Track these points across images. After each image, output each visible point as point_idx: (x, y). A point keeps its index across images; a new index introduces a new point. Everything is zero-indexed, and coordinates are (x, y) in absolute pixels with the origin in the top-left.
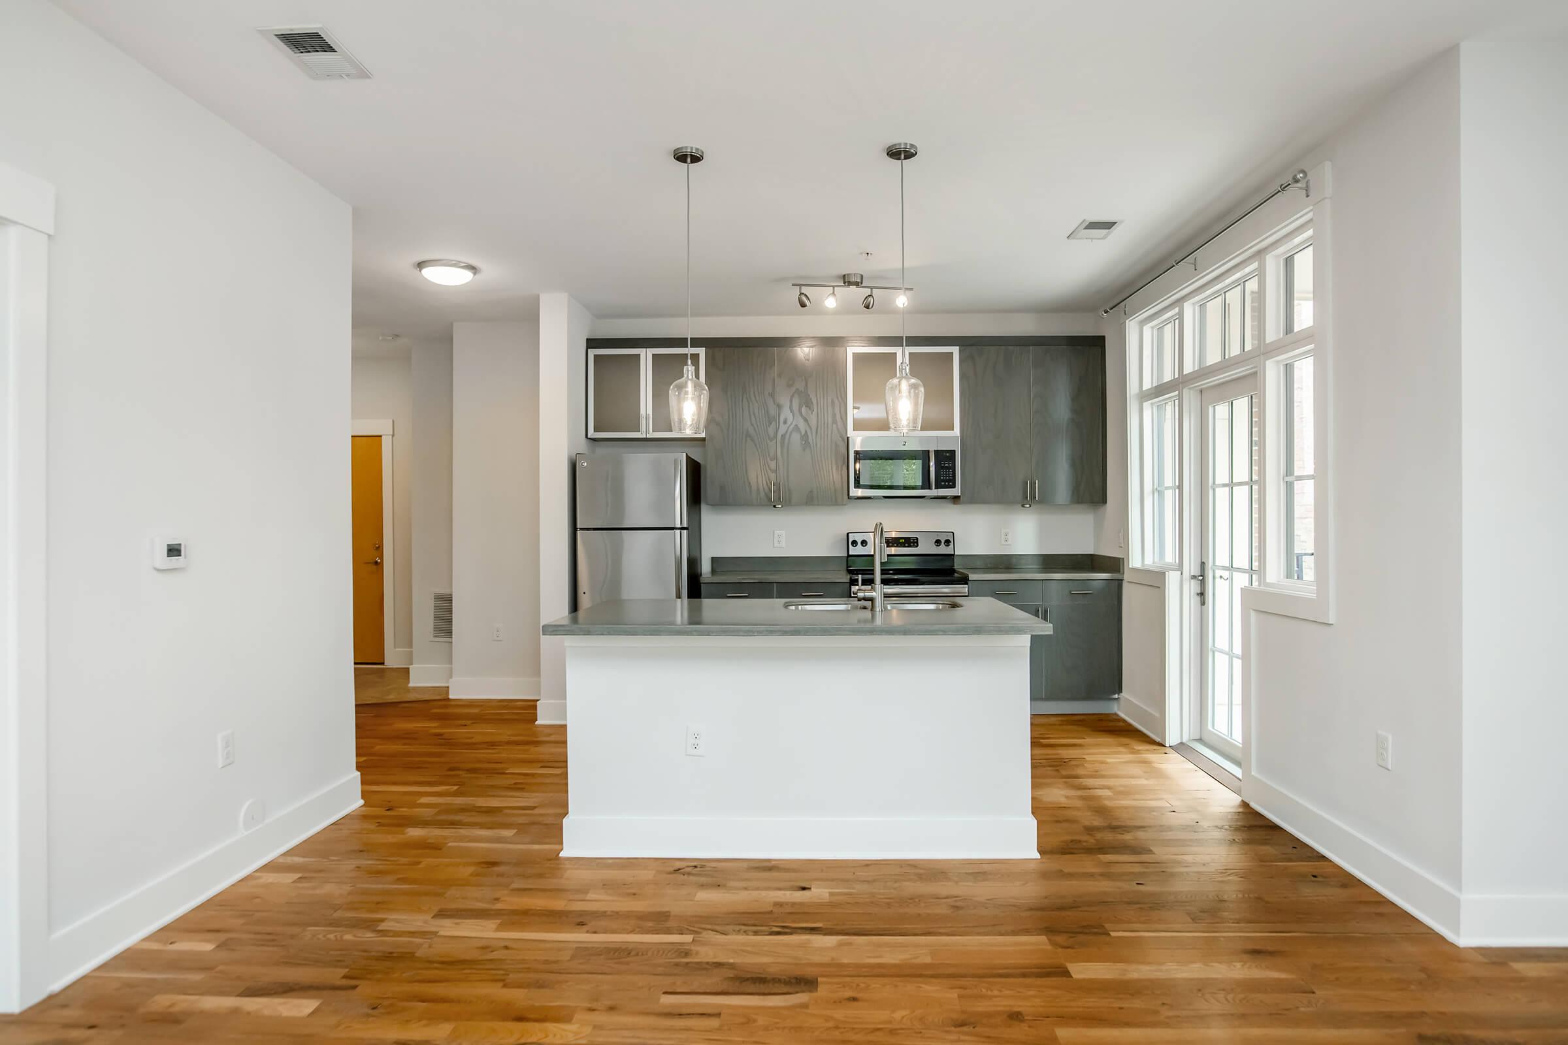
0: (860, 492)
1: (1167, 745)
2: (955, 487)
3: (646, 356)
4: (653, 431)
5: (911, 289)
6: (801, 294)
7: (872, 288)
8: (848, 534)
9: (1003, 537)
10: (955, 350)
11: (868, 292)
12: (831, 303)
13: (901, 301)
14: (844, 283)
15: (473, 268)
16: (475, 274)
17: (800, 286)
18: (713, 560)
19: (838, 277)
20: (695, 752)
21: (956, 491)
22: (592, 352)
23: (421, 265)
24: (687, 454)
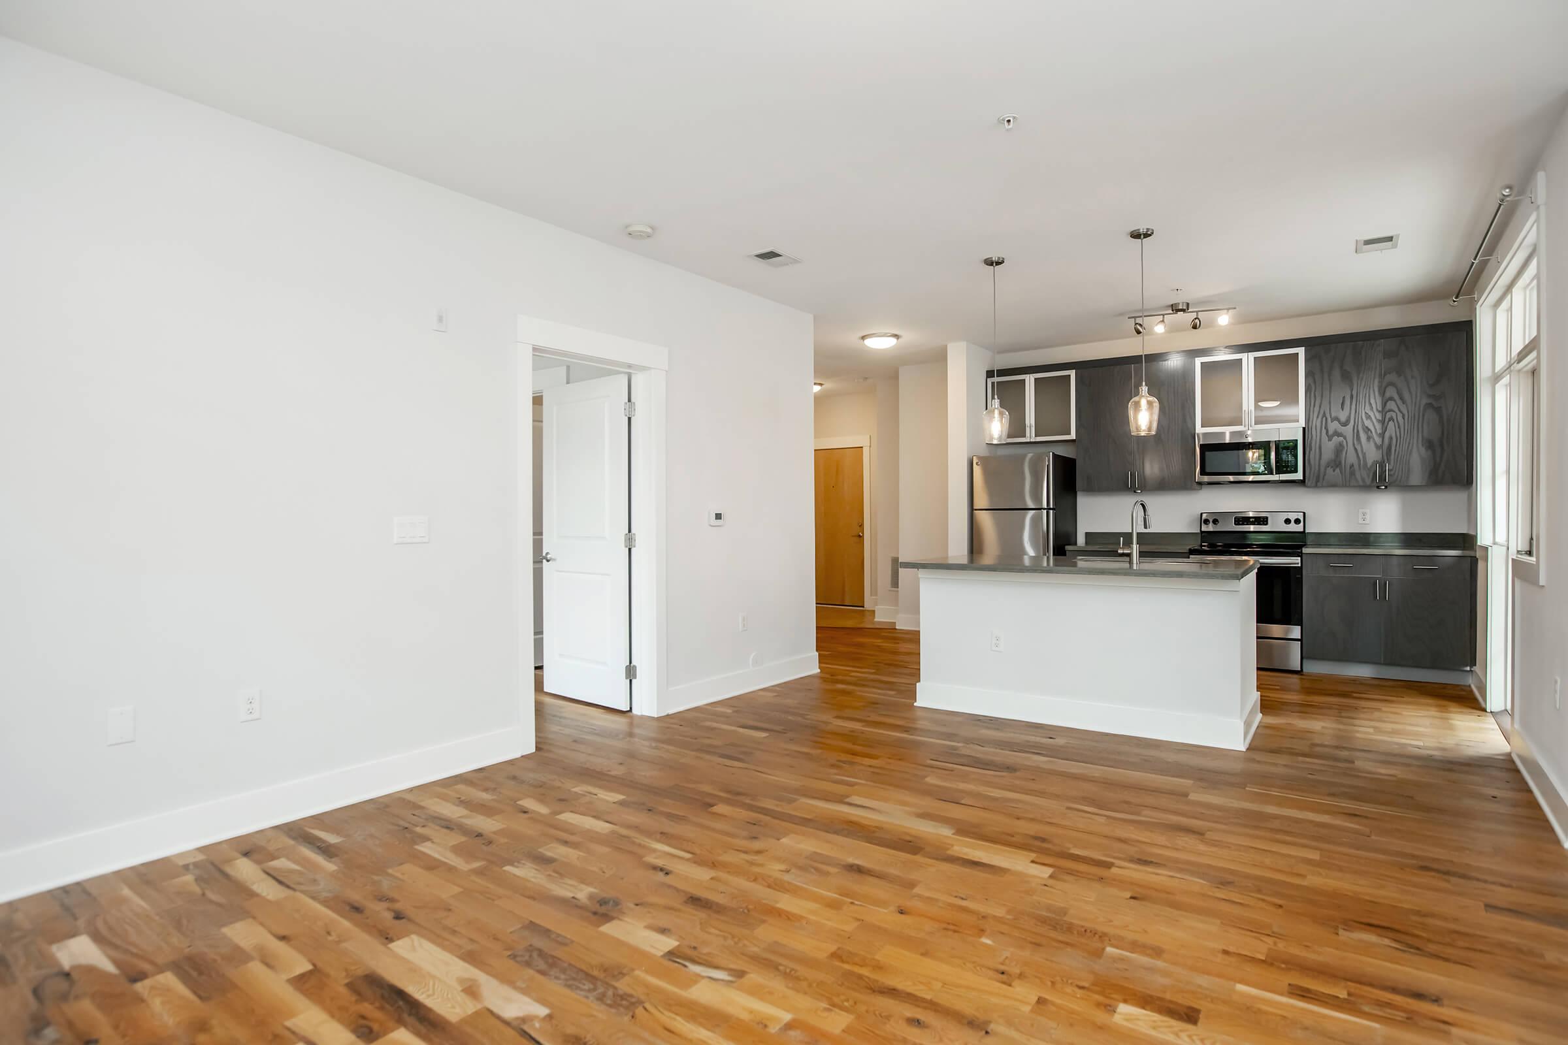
0: (1206, 479)
1: (1488, 710)
2: (1297, 472)
3: (1030, 380)
4: (1035, 436)
5: (1235, 308)
6: (1136, 324)
7: (1197, 312)
8: (1201, 514)
9: (1361, 516)
10: (1301, 351)
11: (1194, 315)
12: (1160, 329)
13: (1224, 319)
14: (1173, 311)
15: (896, 336)
16: (898, 339)
17: (1135, 318)
18: (1087, 534)
19: (1168, 306)
20: (997, 649)
21: (1299, 476)
22: (990, 381)
23: (863, 338)
24: (1053, 453)
